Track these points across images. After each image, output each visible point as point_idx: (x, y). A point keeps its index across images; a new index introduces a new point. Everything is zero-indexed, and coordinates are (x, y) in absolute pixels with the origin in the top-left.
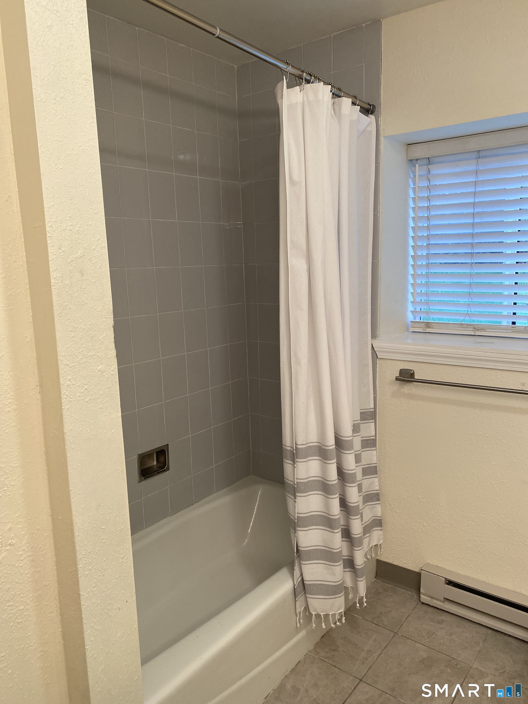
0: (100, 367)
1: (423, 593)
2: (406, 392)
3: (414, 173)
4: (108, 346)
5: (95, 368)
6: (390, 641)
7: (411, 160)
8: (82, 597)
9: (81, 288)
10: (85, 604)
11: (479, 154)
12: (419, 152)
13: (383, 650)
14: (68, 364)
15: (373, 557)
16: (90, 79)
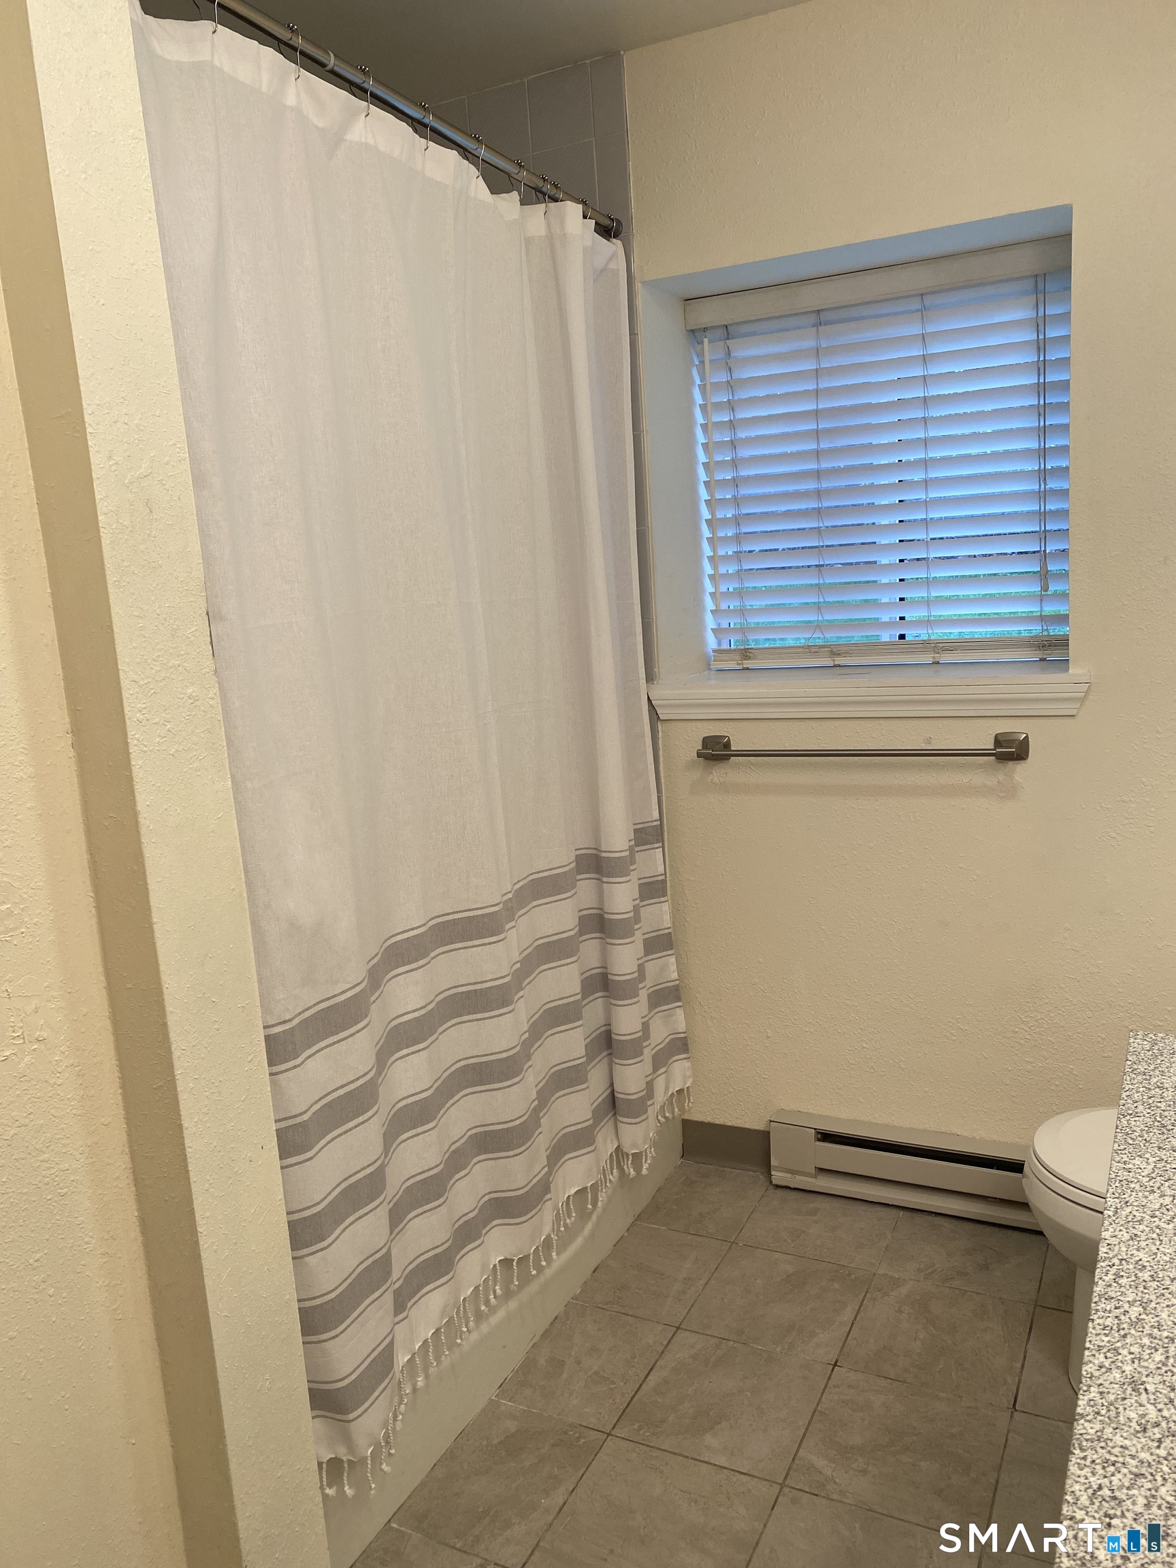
0: (190, 691)
1: (777, 1167)
2: (716, 780)
3: (701, 355)
4: (201, 651)
5: (182, 692)
6: (724, 1258)
7: (693, 331)
8: (186, 1132)
9: (149, 535)
10: (192, 1145)
11: (820, 318)
12: (708, 314)
13: (713, 1274)
14: (137, 681)
15: (676, 1114)
16: (142, 137)
